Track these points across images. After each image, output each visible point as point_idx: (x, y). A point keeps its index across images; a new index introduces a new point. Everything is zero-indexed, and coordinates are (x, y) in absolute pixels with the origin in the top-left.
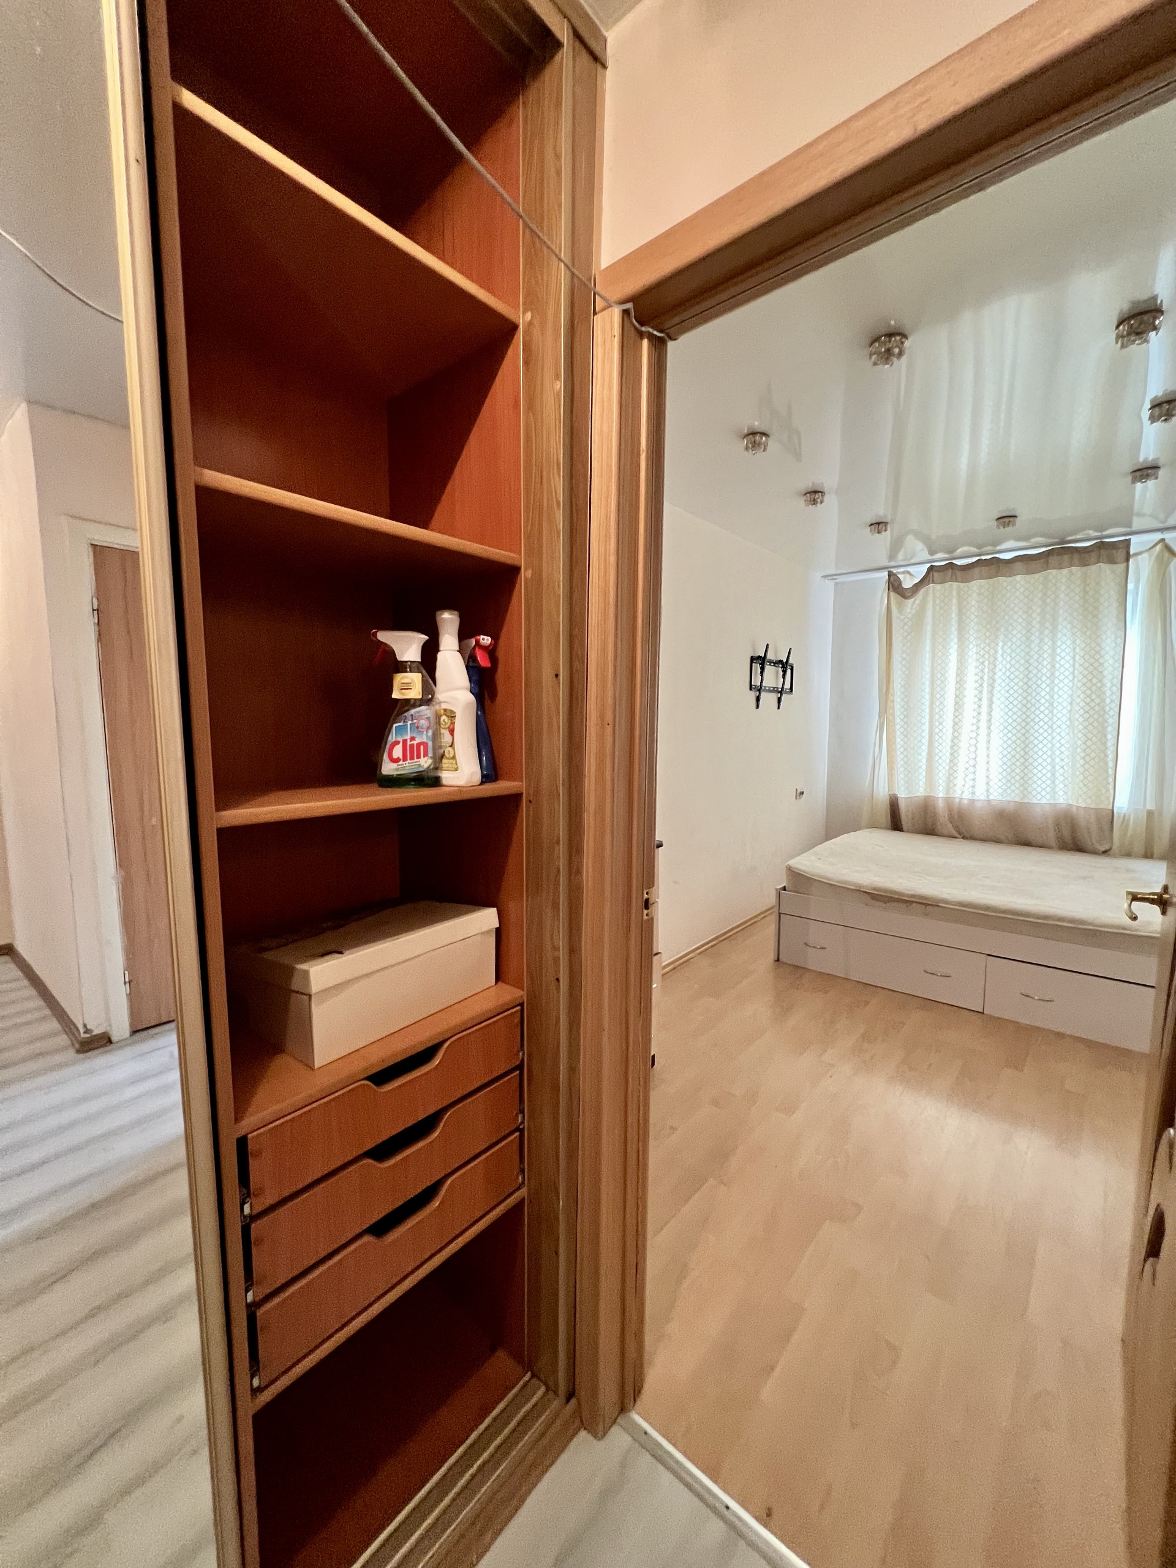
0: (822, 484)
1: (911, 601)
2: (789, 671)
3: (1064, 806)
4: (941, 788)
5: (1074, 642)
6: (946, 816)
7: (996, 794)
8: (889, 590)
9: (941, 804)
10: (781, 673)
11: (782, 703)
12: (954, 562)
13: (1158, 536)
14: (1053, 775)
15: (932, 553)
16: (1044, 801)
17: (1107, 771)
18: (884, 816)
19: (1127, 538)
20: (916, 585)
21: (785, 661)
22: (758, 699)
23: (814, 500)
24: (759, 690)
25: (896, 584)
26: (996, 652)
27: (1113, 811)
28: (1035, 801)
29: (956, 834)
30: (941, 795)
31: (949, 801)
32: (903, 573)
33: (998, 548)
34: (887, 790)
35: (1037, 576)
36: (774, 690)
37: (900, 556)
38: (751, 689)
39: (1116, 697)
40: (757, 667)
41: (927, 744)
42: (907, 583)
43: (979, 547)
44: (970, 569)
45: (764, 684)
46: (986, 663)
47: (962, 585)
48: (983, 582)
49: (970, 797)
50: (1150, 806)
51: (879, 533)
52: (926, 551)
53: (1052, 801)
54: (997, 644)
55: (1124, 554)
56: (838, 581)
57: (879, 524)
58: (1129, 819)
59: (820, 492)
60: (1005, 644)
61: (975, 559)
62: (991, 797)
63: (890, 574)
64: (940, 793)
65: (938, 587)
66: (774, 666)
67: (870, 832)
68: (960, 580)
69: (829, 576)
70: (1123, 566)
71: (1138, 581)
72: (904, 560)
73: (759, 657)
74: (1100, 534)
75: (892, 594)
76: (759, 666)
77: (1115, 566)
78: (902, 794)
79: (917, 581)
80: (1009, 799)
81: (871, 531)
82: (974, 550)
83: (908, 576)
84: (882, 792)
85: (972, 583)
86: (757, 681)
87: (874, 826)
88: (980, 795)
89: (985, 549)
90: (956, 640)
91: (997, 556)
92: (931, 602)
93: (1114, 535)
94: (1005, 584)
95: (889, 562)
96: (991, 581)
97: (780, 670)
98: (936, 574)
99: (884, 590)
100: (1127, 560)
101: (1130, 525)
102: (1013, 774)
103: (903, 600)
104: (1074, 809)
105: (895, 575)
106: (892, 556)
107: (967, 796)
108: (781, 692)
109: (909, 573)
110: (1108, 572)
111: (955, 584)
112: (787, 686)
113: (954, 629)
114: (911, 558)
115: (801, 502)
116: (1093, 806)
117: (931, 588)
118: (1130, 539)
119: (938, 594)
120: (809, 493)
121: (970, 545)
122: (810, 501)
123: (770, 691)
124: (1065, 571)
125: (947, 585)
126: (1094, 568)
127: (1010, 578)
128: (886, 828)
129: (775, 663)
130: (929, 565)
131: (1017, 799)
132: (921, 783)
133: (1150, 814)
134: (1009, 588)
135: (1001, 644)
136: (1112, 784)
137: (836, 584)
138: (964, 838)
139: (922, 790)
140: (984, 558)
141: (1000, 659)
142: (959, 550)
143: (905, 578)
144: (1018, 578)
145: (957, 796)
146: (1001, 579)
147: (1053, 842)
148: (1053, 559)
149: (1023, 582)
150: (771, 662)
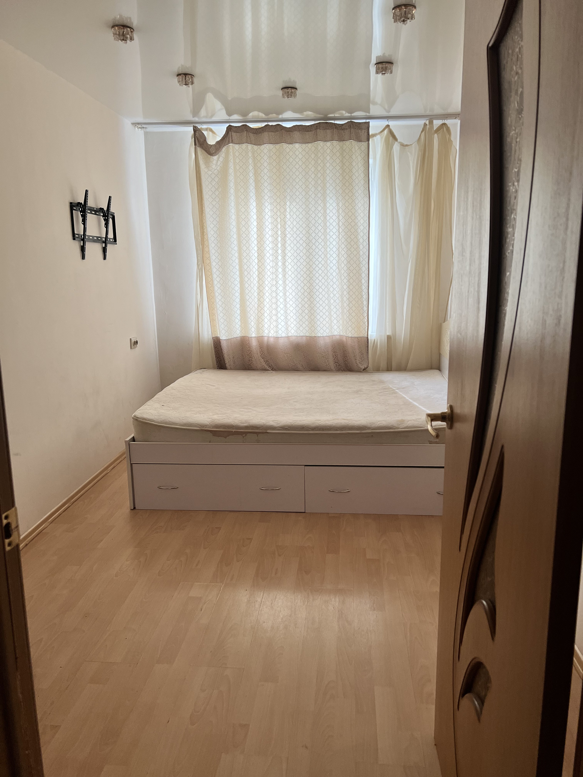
0: (130, 18)
1: (215, 158)
2: (111, 221)
3: (338, 337)
4: (253, 329)
5: (338, 205)
6: (259, 353)
7: (293, 331)
8: (195, 145)
9: (254, 343)
10: (103, 222)
11: (107, 254)
12: (248, 124)
13: (384, 123)
14: (330, 313)
15: (229, 114)
16: (325, 334)
17: (362, 308)
18: (210, 358)
19: (367, 121)
20: (218, 143)
21: (105, 209)
22: (83, 249)
23: (123, 35)
24: (83, 240)
25: (202, 140)
26: (285, 210)
27: (368, 338)
28: (319, 335)
29: (267, 368)
30: (254, 335)
31: (260, 339)
32: (206, 129)
33: (280, 116)
34: (210, 333)
35: (310, 145)
36: (97, 240)
37: (203, 112)
38: (74, 239)
39: (366, 250)
40: (78, 215)
41: (239, 291)
42: (212, 141)
43: (266, 114)
44: (260, 133)
45: (88, 233)
46: (279, 220)
47: (255, 147)
48: (271, 146)
49: (275, 335)
50: (389, 333)
51: (186, 84)
52: (224, 112)
53: (330, 334)
54: (286, 204)
55: (366, 134)
56: (148, 130)
57: (186, 74)
58: (377, 343)
59: (129, 27)
60: (291, 203)
61: (263, 124)
62: (290, 335)
63: (196, 130)
64: (253, 334)
65: (237, 146)
66: (95, 214)
67: (201, 373)
68: (253, 143)
69: (138, 124)
70: (365, 144)
71: (375, 158)
72: (206, 117)
73: (79, 204)
74: (350, 115)
75: (199, 149)
76: (80, 214)
77: (360, 144)
78: (223, 337)
79: (219, 139)
80: (302, 334)
81: (179, 82)
82: (262, 115)
83: (210, 133)
84: (207, 335)
85: (263, 147)
86: (79, 229)
87: (202, 367)
88: (282, 334)
89: (271, 116)
90: (254, 198)
91: (280, 123)
92: (232, 161)
93: (359, 116)
94: (288, 150)
95: (193, 117)
96: (278, 146)
97: (102, 219)
98: (234, 134)
99: (191, 145)
100: (368, 140)
101: (368, 111)
102: (304, 314)
103: (209, 156)
104: (344, 339)
105: (200, 130)
106: (196, 111)
107: (272, 334)
108: (105, 242)
109: (211, 130)
110: (357, 148)
111: (250, 146)
112: (111, 235)
113: (252, 188)
114: (212, 116)
115: (109, 35)
116: (356, 335)
117: (231, 147)
118: (369, 122)
119: (237, 154)
120: (117, 26)
121: (259, 111)
122: (119, 35)
123: (94, 241)
124: (329, 144)
125: (244, 146)
126: (348, 143)
127: (291, 145)
128: (214, 368)
129: (96, 211)
130: (228, 125)
131: (308, 334)
132: (238, 326)
133: (389, 337)
134: (291, 154)
135: (288, 203)
136: (366, 318)
137: (146, 134)
138: (273, 369)
139: (238, 332)
140: (270, 124)
141: (288, 216)
142: (251, 114)
143: (208, 134)
144: (297, 145)
145: (265, 335)
146: (285, 145)
147: (332, 365)
148: (320, 132)
149: (300, 150)
150: (92, 210)
